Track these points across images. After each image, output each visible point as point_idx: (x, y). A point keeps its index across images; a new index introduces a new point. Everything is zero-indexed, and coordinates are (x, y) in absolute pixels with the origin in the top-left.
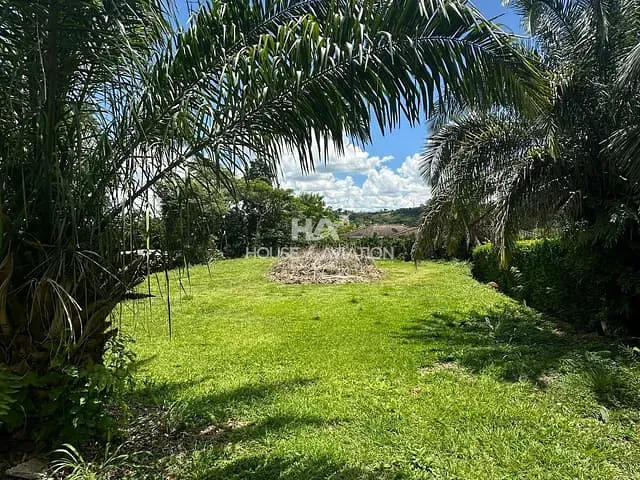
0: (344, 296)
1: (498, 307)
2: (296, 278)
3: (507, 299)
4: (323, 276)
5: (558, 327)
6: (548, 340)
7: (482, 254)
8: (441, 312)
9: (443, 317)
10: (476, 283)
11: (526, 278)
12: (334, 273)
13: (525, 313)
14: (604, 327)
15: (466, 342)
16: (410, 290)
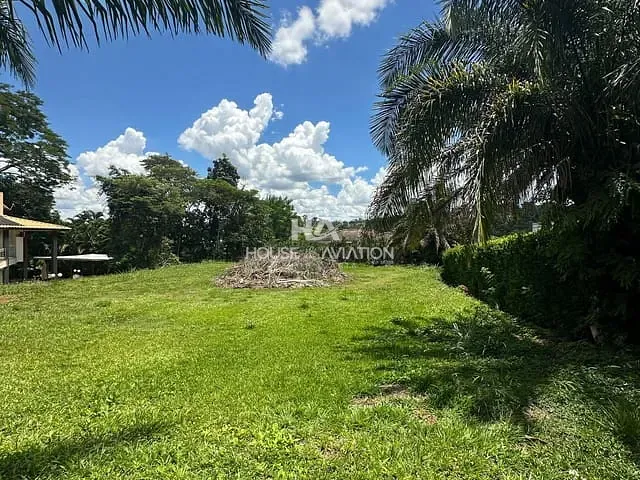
0: (295, 301)
1: (468, 312)
2: (247, 282)
3: (478, 303)
4: (279, 280)
5: (537, 334)
6: (528, 350)
7: (452, 256)
8: (403, 317)
9: (405, 324)
10: (444, 287)
11: (499, 279)
12: (292, 277)
13: (499, 318)
14: (594, 333)
15: (429, 355)
16: (371, 294)
